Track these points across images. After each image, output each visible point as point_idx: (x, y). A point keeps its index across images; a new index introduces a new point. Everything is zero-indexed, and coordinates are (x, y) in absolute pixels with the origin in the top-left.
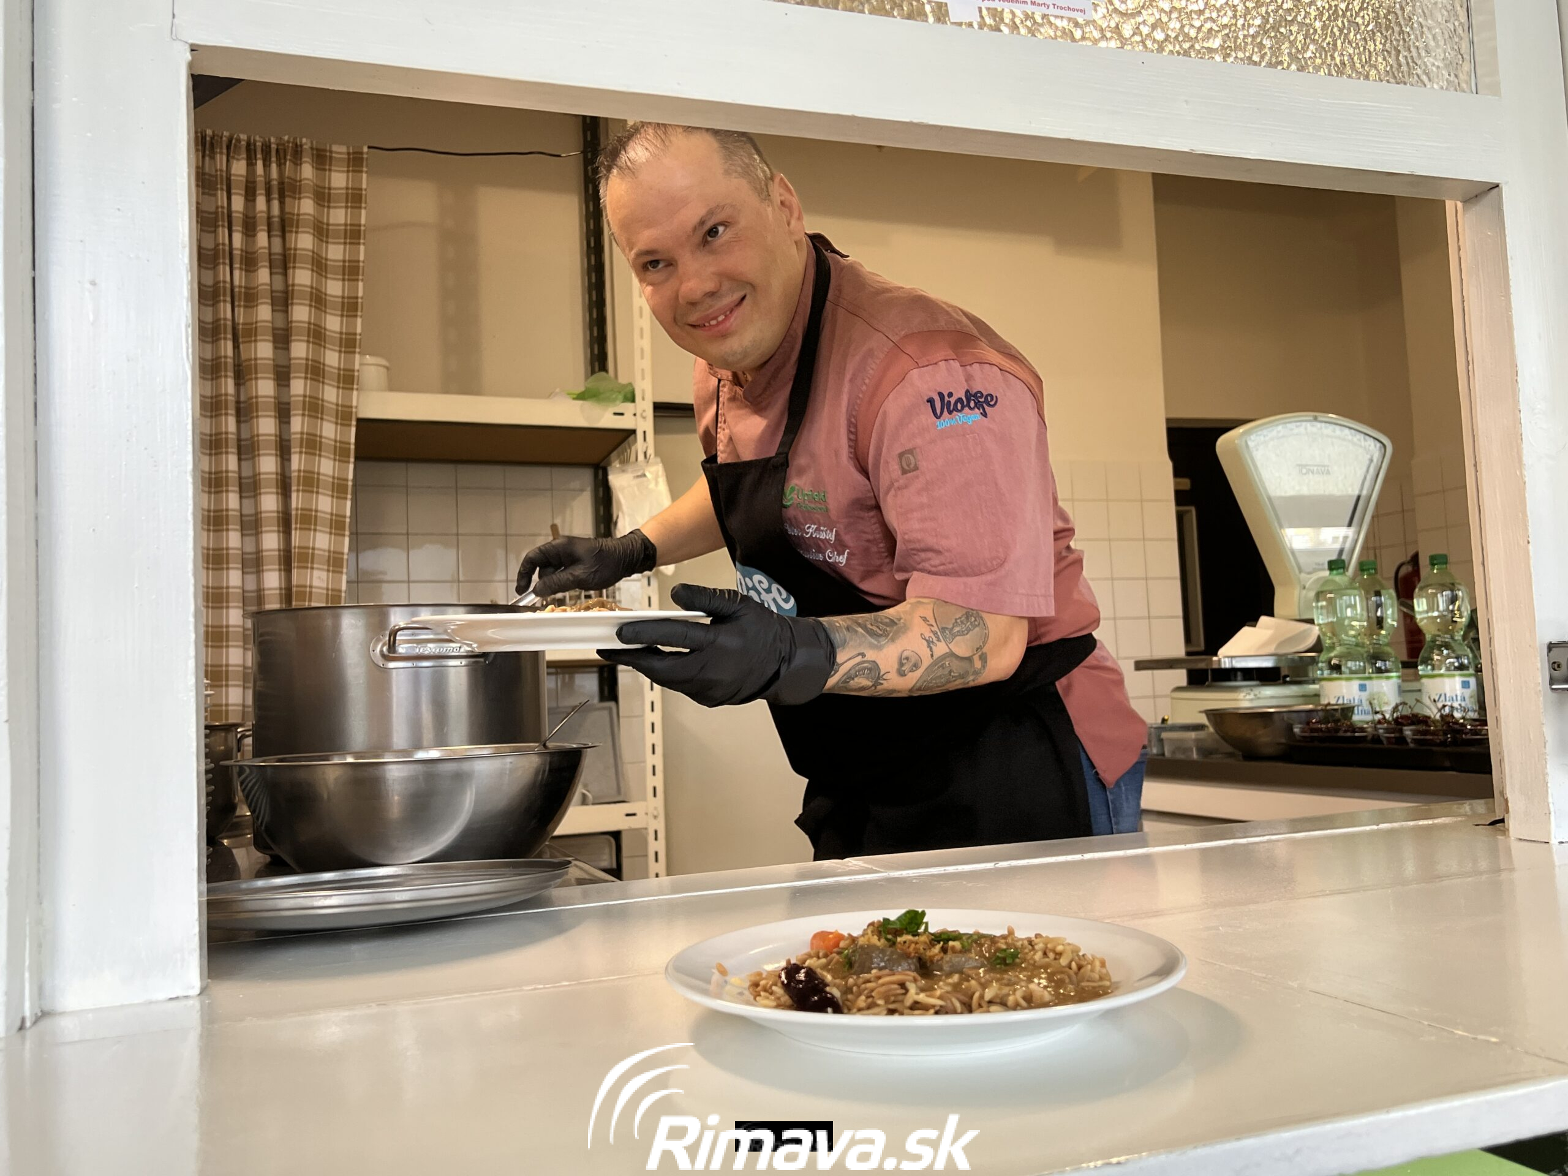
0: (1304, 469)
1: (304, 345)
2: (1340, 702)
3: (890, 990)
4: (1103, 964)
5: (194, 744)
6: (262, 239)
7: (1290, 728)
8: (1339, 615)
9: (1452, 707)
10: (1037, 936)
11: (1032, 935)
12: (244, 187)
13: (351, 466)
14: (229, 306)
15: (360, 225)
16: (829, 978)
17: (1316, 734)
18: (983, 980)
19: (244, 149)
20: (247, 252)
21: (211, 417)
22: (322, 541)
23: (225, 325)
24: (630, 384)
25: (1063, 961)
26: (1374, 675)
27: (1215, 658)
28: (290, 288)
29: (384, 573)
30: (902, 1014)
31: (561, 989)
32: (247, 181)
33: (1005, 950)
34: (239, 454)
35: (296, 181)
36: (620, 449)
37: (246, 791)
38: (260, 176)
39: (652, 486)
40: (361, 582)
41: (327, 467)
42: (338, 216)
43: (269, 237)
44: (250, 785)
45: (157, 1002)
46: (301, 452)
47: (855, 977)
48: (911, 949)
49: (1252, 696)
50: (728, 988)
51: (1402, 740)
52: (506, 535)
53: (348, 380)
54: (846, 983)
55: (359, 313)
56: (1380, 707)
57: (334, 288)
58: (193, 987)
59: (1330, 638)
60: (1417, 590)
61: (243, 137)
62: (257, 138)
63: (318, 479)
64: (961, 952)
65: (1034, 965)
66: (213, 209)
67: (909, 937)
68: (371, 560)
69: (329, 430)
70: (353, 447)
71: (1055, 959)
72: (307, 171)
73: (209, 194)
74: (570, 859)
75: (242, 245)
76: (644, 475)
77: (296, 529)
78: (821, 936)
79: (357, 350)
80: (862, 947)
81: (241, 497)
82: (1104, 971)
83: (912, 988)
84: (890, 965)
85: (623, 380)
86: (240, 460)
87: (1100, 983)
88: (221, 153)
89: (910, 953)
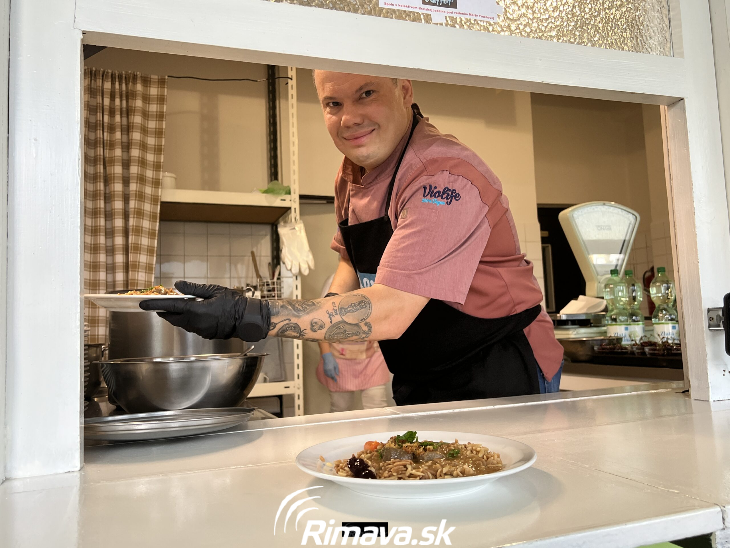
0: (599, 227)
1: (136, 168)
2: (616, 335)
3: (399, 468)
4: (498, 457)
5: (79, 353)
6: (118, 118)
7: (593, 348)
8: (615, 295)
9: (667, 338)
10: (469, 443)
11: (466, 443)
12: (110, 94)
13: (158, 224)
14: (102, 149)
15: (163, 112)
16: (370, 463)
17: (604, 350)
18: (442, 464)
19: (110, 77)
20: (110, 124)
21: (93, 200)
22: (143, 258)
23: (100, 158)
24: (288, 186)
25: (480, 455)
26: (632, 323)
27: (558, 315)
28: (130, 141)
29: (173, 274)
30: (404, 479)
31: (248, 468)
32: (111, 92)
33: (453, 450)
34: (105, 217)
35: (134, 91)
36: (284, 215)
37: (105, 375)
38: (117, 89)
39: (298, 233)
40: (162, 278)
41: (146, 224)
42: (153, 108)
43: (121, 117)
44: (106, 372)
45: (60, 474)
46: (134, 217)
47: (383, 462)
48: (409, 449)
49: (575, 333)
50: (325, 467)
51: (644, 353)
52: (230, 256)
53: (157, 183)
54: (379, 465)
55: (162, 153)
56: (634, 337)
57: (151, 141)
58: (77, 467)
59: (611, 306)
60: (651, 284)
61: (110, 71)
62: (116, 72)
63: (142, 230)
64: (433, 451)
65: (466, 457)
66: (95, 104)
67: (409, 444)
68: (167, 267)
69: (147, 207)
70: (158, 215)
71: (476, 454)
72: (139, 87)
73: (94, 98)
74: (255, 408)
75: (108, 121)
76: (294, 229)
77: (131, 253)
78: (369, 443)
79: (161, 170)
80: (387, 449)
81: (106, 238)
82: (499, 459)
83: (409, 468)
84: (400, 458)
85: (285, 184)
86: (106, 220)
87: (497, 465)
88: (99, 79)
89: (409, 452)
